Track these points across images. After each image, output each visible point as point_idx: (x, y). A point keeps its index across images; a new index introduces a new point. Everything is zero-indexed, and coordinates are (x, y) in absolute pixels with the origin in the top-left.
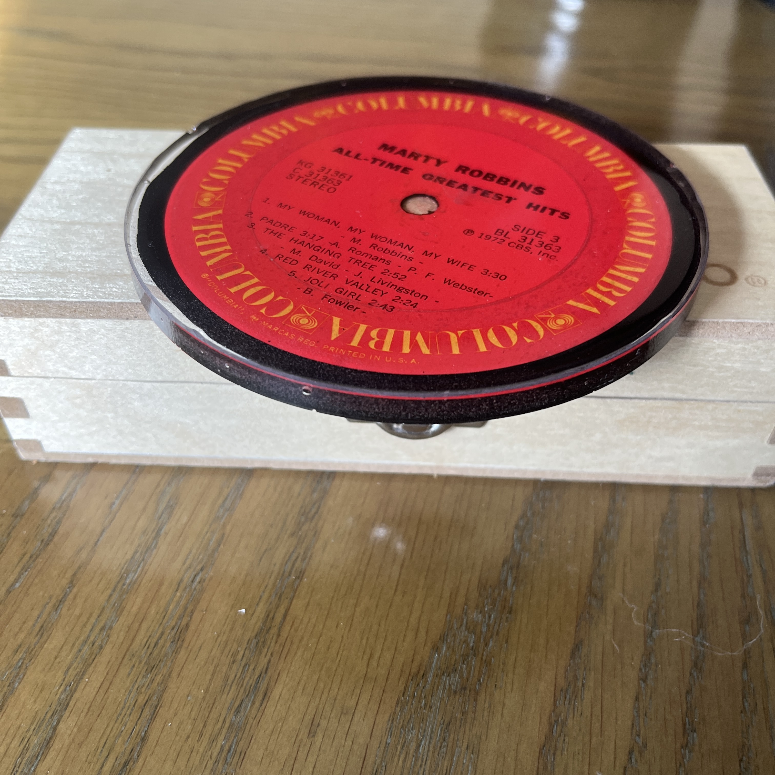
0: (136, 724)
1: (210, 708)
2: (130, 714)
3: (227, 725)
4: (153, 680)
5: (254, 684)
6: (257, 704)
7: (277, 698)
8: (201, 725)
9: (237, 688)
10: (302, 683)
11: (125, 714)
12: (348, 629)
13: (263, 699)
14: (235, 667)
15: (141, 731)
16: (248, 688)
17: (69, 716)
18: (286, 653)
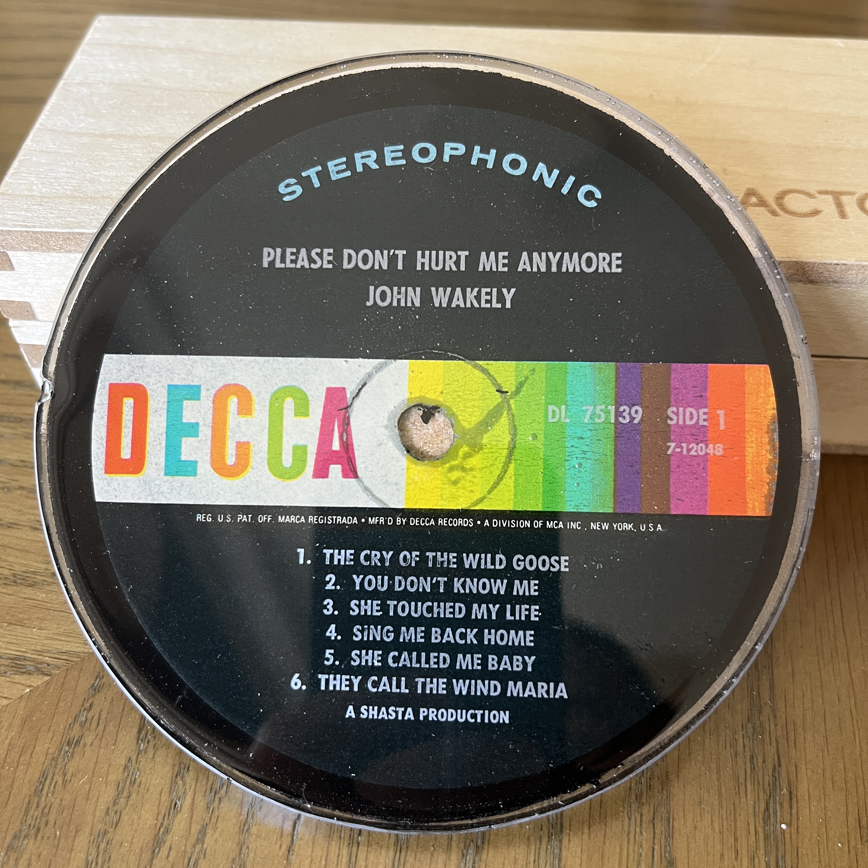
0: (654, 843)
1: (732, 816)
2: (641, 832)
3: (761, 836)
4: (650, 785)
5: (771, 782)
6: (786, 806)
7: (807, 797)
8: (732, 839)
9: (754, 788)
10: (828, 775)
11: (635, 832)
12: (853, 701)
13: (791, 799)
14: (740, 760)
15: (663, 853)
16: (766, 786)
17: (569, 840)
18: (793, 738)
